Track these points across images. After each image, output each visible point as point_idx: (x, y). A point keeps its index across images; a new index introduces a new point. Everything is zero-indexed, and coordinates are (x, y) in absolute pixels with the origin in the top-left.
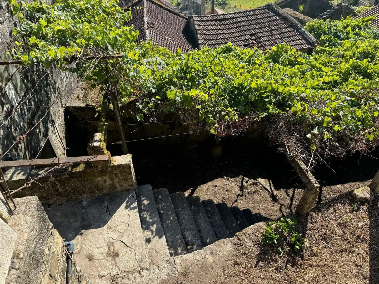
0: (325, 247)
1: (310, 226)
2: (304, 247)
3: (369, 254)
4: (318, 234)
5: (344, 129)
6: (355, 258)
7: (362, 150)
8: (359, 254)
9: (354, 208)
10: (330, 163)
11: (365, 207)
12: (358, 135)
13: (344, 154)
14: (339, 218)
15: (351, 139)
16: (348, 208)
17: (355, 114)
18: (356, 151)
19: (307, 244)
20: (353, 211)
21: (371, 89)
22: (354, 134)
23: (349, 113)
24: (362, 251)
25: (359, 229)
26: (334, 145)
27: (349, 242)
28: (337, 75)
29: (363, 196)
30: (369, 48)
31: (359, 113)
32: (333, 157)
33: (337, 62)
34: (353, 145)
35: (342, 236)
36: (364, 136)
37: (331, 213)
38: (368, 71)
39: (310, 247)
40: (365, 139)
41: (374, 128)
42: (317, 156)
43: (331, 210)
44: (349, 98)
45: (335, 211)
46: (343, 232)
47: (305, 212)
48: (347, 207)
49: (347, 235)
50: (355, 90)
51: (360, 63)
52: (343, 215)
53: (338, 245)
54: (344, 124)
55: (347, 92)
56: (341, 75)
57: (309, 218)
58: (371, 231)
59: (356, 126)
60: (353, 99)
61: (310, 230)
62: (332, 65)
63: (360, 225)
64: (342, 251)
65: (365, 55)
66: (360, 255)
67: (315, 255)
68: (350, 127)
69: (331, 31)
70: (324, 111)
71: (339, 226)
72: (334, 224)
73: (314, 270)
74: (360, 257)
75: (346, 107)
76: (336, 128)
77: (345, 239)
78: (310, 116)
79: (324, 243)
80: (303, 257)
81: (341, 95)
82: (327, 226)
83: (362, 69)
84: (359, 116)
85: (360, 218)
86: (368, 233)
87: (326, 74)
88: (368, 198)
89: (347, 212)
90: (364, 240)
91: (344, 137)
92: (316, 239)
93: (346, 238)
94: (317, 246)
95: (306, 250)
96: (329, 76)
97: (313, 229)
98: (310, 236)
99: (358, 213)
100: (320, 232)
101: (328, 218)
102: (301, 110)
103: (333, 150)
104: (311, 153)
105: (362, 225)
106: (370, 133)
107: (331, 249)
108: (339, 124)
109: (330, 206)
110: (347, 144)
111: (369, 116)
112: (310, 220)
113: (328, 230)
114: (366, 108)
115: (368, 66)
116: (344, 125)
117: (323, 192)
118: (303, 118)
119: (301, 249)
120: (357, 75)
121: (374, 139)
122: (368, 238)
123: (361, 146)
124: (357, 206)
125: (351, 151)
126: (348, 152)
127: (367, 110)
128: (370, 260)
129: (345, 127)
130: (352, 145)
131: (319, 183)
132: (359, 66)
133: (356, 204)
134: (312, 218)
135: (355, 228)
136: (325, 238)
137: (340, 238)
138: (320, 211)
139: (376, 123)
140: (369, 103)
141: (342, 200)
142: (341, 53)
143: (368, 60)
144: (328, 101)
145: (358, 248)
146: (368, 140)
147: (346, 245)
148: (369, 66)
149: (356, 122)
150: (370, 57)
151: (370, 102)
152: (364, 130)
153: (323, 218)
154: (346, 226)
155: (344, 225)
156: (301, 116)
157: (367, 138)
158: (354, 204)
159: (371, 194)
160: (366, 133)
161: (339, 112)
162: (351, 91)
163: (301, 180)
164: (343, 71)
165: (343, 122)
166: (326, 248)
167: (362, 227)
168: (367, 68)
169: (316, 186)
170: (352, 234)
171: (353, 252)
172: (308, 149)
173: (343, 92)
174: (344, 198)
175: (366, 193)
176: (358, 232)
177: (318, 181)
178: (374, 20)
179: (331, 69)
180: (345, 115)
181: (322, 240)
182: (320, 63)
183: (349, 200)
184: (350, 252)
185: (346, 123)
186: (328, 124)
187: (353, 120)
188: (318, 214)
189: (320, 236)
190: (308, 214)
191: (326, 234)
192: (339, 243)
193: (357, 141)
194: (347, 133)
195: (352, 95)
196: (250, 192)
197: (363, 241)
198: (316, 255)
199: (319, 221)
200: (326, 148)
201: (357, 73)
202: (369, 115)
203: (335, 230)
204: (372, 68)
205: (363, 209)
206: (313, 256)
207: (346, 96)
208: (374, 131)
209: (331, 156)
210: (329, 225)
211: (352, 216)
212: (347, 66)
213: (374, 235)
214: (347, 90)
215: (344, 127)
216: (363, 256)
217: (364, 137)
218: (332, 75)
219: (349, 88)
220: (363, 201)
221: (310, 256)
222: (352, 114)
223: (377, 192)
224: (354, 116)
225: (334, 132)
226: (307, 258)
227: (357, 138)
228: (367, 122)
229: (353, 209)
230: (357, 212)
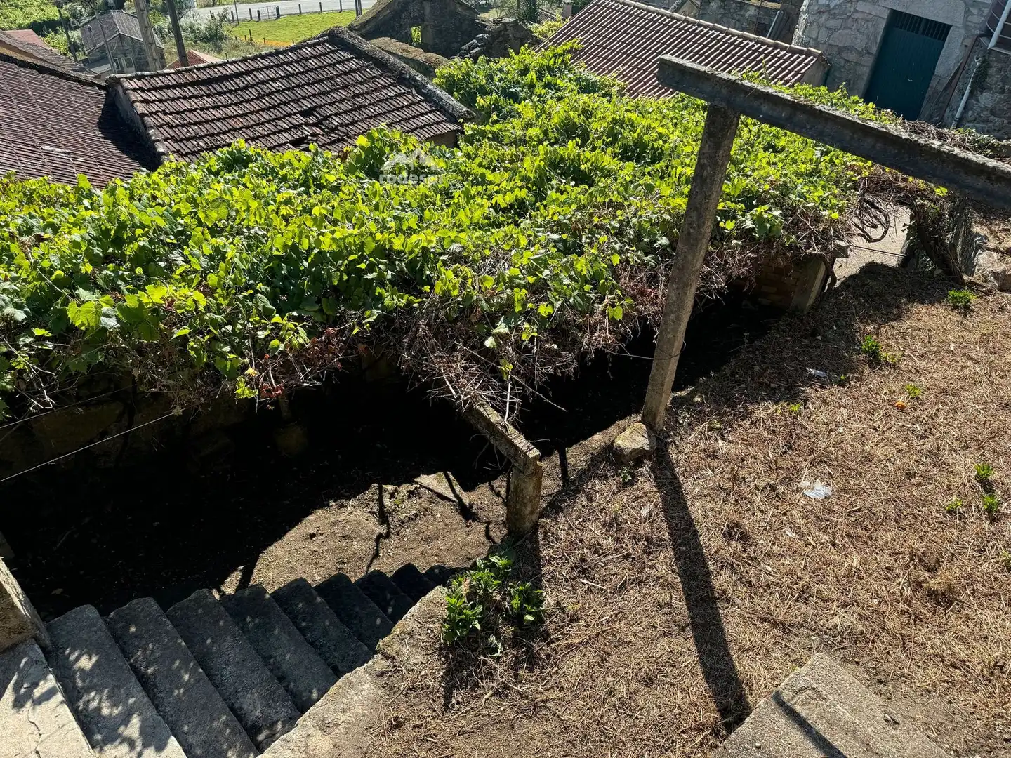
0: (590, 590)
1: (546, 553)
2: (544, 611)
3: (677, 571)
4: (568, 566)
5: (560, 309)
6: (653, 591)
7: (606, 346)
8: (658, 578)
9: (624, 478)
10: (551, 393)
11: (645, 469)
12: (591, 316)
13: (574, 365)
14: (601, 512)
15: (580, 328)
16: (613, 483)
17: (575, 270)
18: (597, 351)
19: (549, 601)
20: (624, 485)
21: (595, 206)
22: (583, 314)
23: (561, 271)
24: (662, 570)
25: (645, 522)
26: (550, 350)
27: (633, 558)
28: (521, 188)
29: (636, 446)
30: (572, 114)
31: (581, 264)
32: (552, 377)
33: (516, 156)
34: (586, 339)
35: (617, 551)
36: (603, 313)
37: (583, 506)
38: (583, 167)
39: (558, 604)
40: (606, 320)
41: (619, 292)
42: (520, 385)
43: (582, 499)
44: (556, 236)
45: (590, 499)
46: (617, 540)
47: (528, 524)
48: (610, 481)
49: (627, 545)
50: (564, 216)
51: (562, 151)
52: (608, 502)
53: (614, 575)
54: (557, 297)
55: (549, 222)
56: (529, 185)
57: (541, 536)
58: (669, 519)
59: (583, 296)
60: (564, 236)
61: (549, 563)
62: (507, 164)
63: (645, 512)
64: (624, 586)
65: (568, 130)
66: (661, 581)
67: (572, 621)
68: (571, 301)
69: (496, 85)
70: (510, 278)
71: (604, 531)
72: (595, 531)
73: (578, 656)
74: (663, 585)
75: (552, 256)
76: (544, 310)
77: (624, 556)
78: (481, 297)
79: (585, 581)
80: (548, 635)
81: (538, 232)
82: (581, 541)
83: (570, 165)
84: (584, 273)
85: (641, 497)
86: (664, 525)
87: (496, 188)
88: (647, 448)
89: (614, 493)
90: (660, 544)
91: (564, 327)
92: (567, 581)
93: (625, 552)
94: (572, 595)
95: (550, 616)
96: (505, 194)
97: (555, 559)
98: (552, 577)
99: (635, 487)
100: (571, 561)
101: (580, 520)
102: (458, 285)
103: (550, 363)
104: (504, 381)
105: (648, 511)
106: (613, 305)
107: (602, 590)
108: (545, 299)
109: (577, 491)
110: (576, 341)
111: (604, 267)
112: (543, 539)
113: (585, 550)
114: (593, 251)
115: (579, 155)
116: (559, 300)
117: (569, 461)
118: (467, 304)
119: (540, 619)
120: (563, 181)
121: (625, 315)
122: (666, 536)
123: (603, 338)
124: (629, 473)
125: (586, 353)
126: (582, 357)
127: (596, 256)
128: (683, 582)
129: (560, 302)
130: (585, 341)
131: (537, 446)
132: (562, 159)
133: (626, 469)
134: (545, 533)
135: (637, 522)
136: (584, 571)
137: (615, 556)
138: (559, 510)
139: (619, 279)
140: (597, 238)
141: (598, 469)
142: (519, 133)
143: (577, 143)
144: (514, 251)
145: (652, 567)
146: (613, 321)
147: (629, 570)
148: (582, 157)
149: (582, 287)
150: (578, 136)
151: (599, 236)
152: (601, 300)
153: (569, 525)
154: (618, 525)
155: (614, 524)
156: (460, 299)
157: (610, 317)
158: (623, 469)
159: (650, 437)
160: (606, 306)
161: (541, 272)
162: (556, 218)
163: (498, 451)
164: (532, 176)
165: (555, 294)
166: (591, 592)
167: (651, 515)
168: (579, 159)
169: (531, 456)
170: (634, 537)
171: (647, 578)
172: (496, 373)
173: (541, 226)
174: (601, 462)
175: (639, 438)
176: (645, 529)
177: (533, 444)
178: (576, 50)
179: (506, 175)
180: (555, 277)
181: (579, 577)
182: (480, 165)
183: (611, 464)
184: (641, 581)
185: (559, 293)
186: (524, 305)
187: (573, 284)
188: (556, 518)
189: (572, 569)
190: (536, 527)
191: (583, 560)
192: (614, 569)
193: (593, 329)
194: (568, 314)
195: (560, 227)
196: (406, 521)
197: (659, 546)
198: (574, 619)
199: (562, 535)
200: (534, 361)
201: (561, 174)
202: (603, 265)
203: (599, 544)
204: (589, 160)
205: (642, 474)
206: (568, 624)
207: (549, 233)
208: (620, 299)
209: (550, 375)
210: (585, 535)
211: (626, 497)
212: (537, 163)
213: (677, 524)
214: (548, 219)
215: (558, 304)
216: (667, 580)
217: (605, 317)
218: (512, 190)
219: (551, 212)
220: (638, 457)
221: (562, 627)
222: (567, 271)
223: (660, 428)
224: (573, 273)
225: (543, 321)
226: (557, 635)
227: (591, 321)
228: (603, 281)
229: (624, 480)
230: (632, 485)
